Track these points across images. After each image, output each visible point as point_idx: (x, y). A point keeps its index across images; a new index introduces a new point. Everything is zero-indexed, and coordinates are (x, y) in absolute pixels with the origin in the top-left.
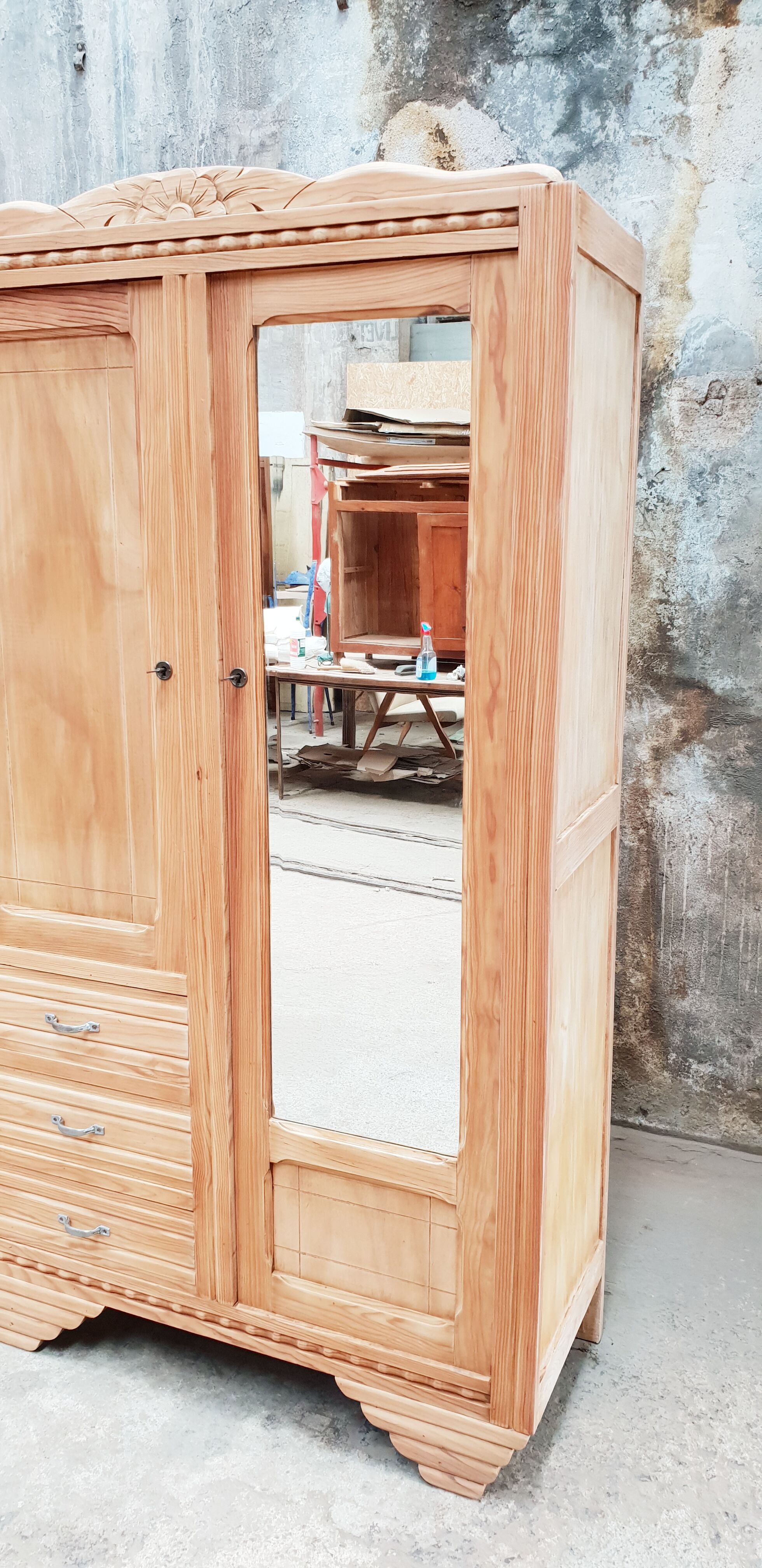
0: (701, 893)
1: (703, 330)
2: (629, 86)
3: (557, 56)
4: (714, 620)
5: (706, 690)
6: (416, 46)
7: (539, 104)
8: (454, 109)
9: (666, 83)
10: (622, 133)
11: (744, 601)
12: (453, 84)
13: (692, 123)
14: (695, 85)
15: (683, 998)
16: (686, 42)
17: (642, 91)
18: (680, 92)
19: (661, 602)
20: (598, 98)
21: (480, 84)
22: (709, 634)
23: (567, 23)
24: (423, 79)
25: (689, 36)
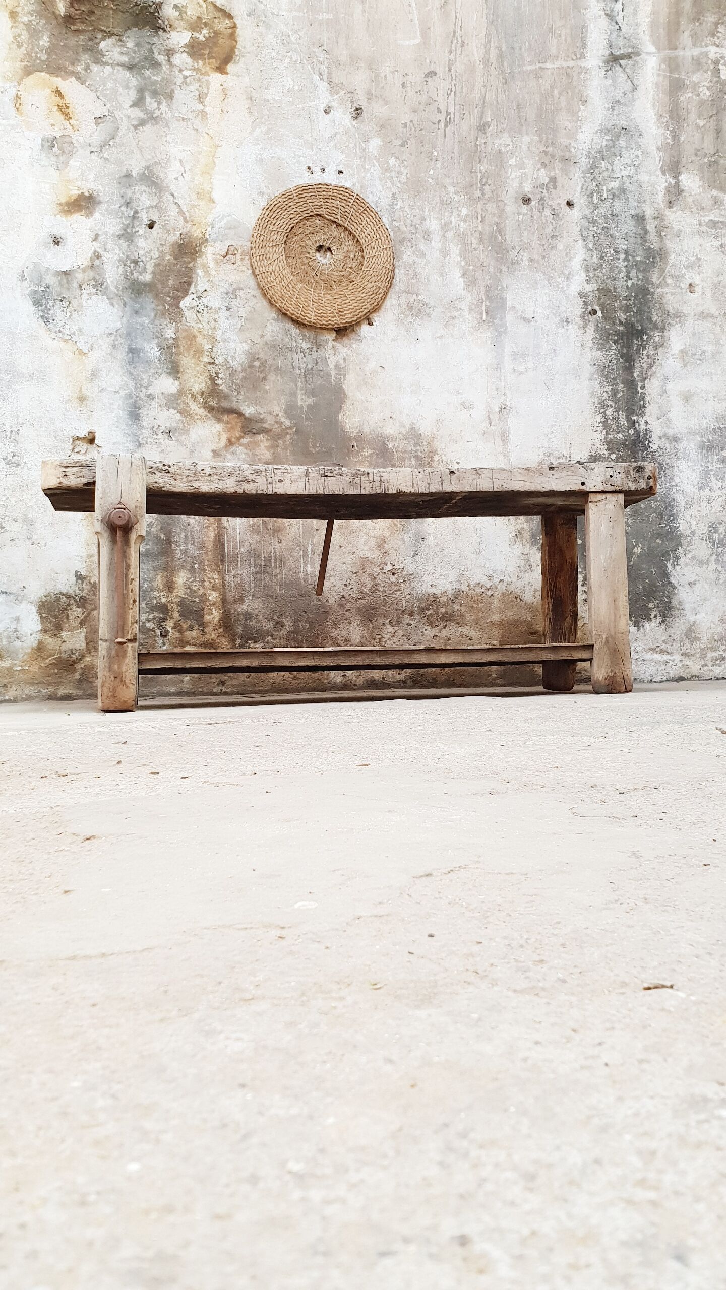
0: (247, 537)
1: (222, 219)
2: (173, 91)
3: (130, 67)
4: (241, 374)
5: (241, 414)
6: (41, 43)
7: (120, 89)
8: (67, 81)
9: (193, 94)
10: (170, 114)
11: (257, 364)
12: (66, 68)
13: (208, 116)
14: (208, 98)
15: (242, 603)
16: (201, 77)
17: (178, 94)
18: (201, 98)
19: (210, 364)
20: (155, 93)
21: (83, 72)
22: (239, 382)
23: (135, 52)
24: (46, 61)
25: (202, 74)
